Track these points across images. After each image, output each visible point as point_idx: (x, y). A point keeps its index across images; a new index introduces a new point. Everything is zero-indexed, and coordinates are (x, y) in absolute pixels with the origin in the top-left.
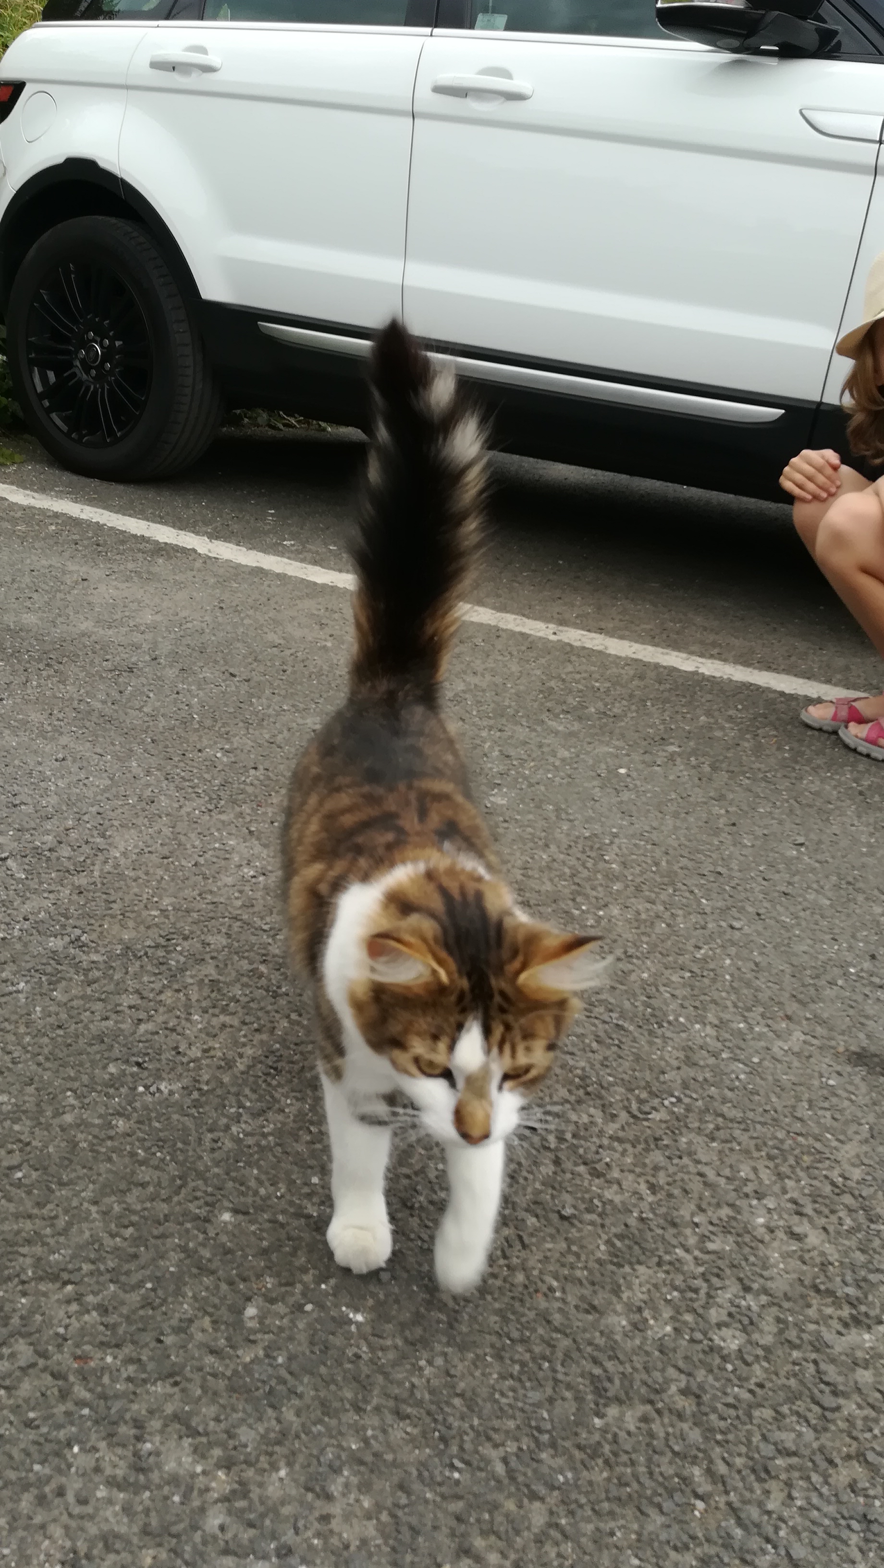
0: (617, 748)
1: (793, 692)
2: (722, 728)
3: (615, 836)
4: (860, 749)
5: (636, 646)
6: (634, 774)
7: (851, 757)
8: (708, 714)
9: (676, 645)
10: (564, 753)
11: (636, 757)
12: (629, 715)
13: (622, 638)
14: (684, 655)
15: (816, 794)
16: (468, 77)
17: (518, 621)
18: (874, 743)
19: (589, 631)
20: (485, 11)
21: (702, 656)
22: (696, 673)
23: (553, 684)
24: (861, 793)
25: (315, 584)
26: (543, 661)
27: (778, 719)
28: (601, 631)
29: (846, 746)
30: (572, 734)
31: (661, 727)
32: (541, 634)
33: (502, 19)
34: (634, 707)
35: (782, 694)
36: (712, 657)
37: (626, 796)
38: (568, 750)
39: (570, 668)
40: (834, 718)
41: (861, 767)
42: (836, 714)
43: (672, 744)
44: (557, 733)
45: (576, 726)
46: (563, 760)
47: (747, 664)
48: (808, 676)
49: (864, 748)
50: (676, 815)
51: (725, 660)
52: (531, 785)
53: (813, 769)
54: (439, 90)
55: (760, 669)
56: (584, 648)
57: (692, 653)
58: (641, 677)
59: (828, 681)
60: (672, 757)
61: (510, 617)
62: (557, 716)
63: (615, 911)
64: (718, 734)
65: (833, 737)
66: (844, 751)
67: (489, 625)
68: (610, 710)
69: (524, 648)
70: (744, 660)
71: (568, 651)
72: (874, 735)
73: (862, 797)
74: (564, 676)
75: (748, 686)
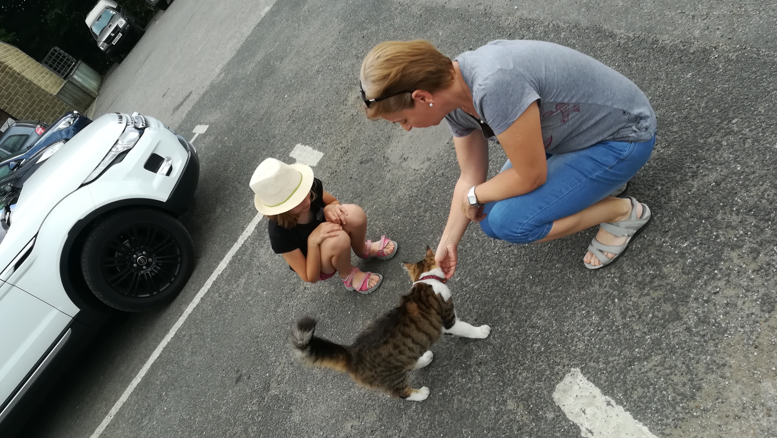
0: (158, 408)
6: (167, 406)
11: (163, 404)
12: (149, 402)
13: (120, 396)
14: (135, 379)
17: (101, 427)
19: (114, 405)
21: (137, 374)
22: (142, 378)
23: (130, 421)
26: (120, 423)
27: (165, 362)
28: (115, 402)
30: (150, 419)
31: (156, 394)
32: (109, 421)
34: (147, 400)
35: (158, 357)
36: (138, 371)
37: (172, 410)
38: (154, 421)
39: (127, 415)
43: (162, 393)
44: (148, 423)
45: (148, 417)
46: (157, 423)
48: (155, 347)
50: (181, 399)
51: (141, 368)
52: (161, 433)
55: (148, 359)
56: (120, 409)
58: (138, 394)
68: (146, 407)
69: (113, 427)
70: (144, 362)
71: (119, 414)
74: (129, 417)
75: (152, 366)
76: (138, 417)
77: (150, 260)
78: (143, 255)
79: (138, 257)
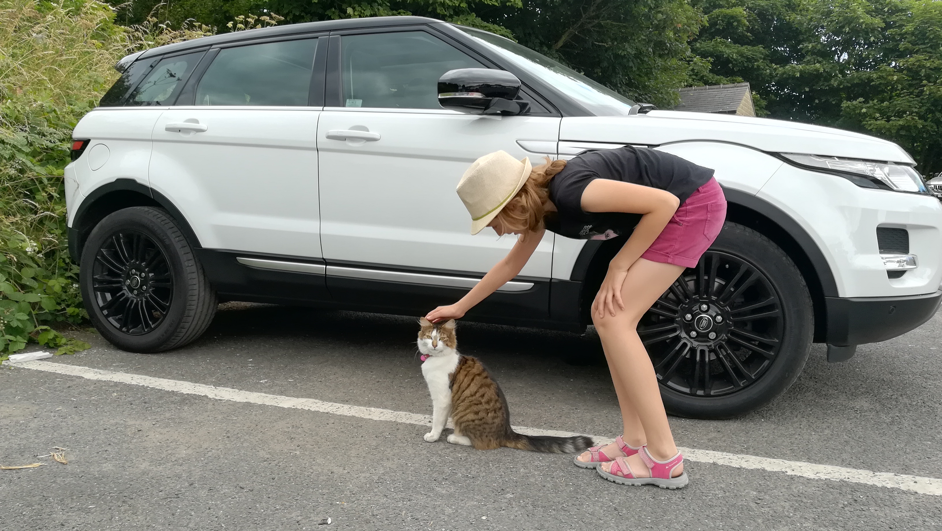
0: (478, 501)
2: (533, 476)
4: (609, 479)
6: (491, 519)
10: (449, 510)
11: (490, 506)
12: (481, 475)
15: (592, 514)
16: (345, 131)
17: (408, 416)
18: (615, 474)
20: (350, 98)
23: (434, 459)
24: (616, 509)
25: (283, 409)
27: (563, 463)
29: (602, 478)
30: (451, 495)
31: (500, 481)
32: (422, 423)
33: (360, 102)
34: (483, 469)
38: (451, 508)
40: (592, 460)
41: (612, 490)
42: (592, 458)
43: (508, 492)
44: (442, 496)
45: (453, 489)
46: (449, 516)
49: (611, 478)
53: (587, 496)
54: (329, 137)
60: (510, 502)
61: (402, 413)
62: (440, 483)
64: (532, 480)
67: (391, 421)
68: (470, 473)
69: (414, 435)
72: (615, 470)
73: (616, 512)
74: (440, 452)
76: (446, 470)
77: (712, 335)
78: (714, 318)
79: (706, 312)
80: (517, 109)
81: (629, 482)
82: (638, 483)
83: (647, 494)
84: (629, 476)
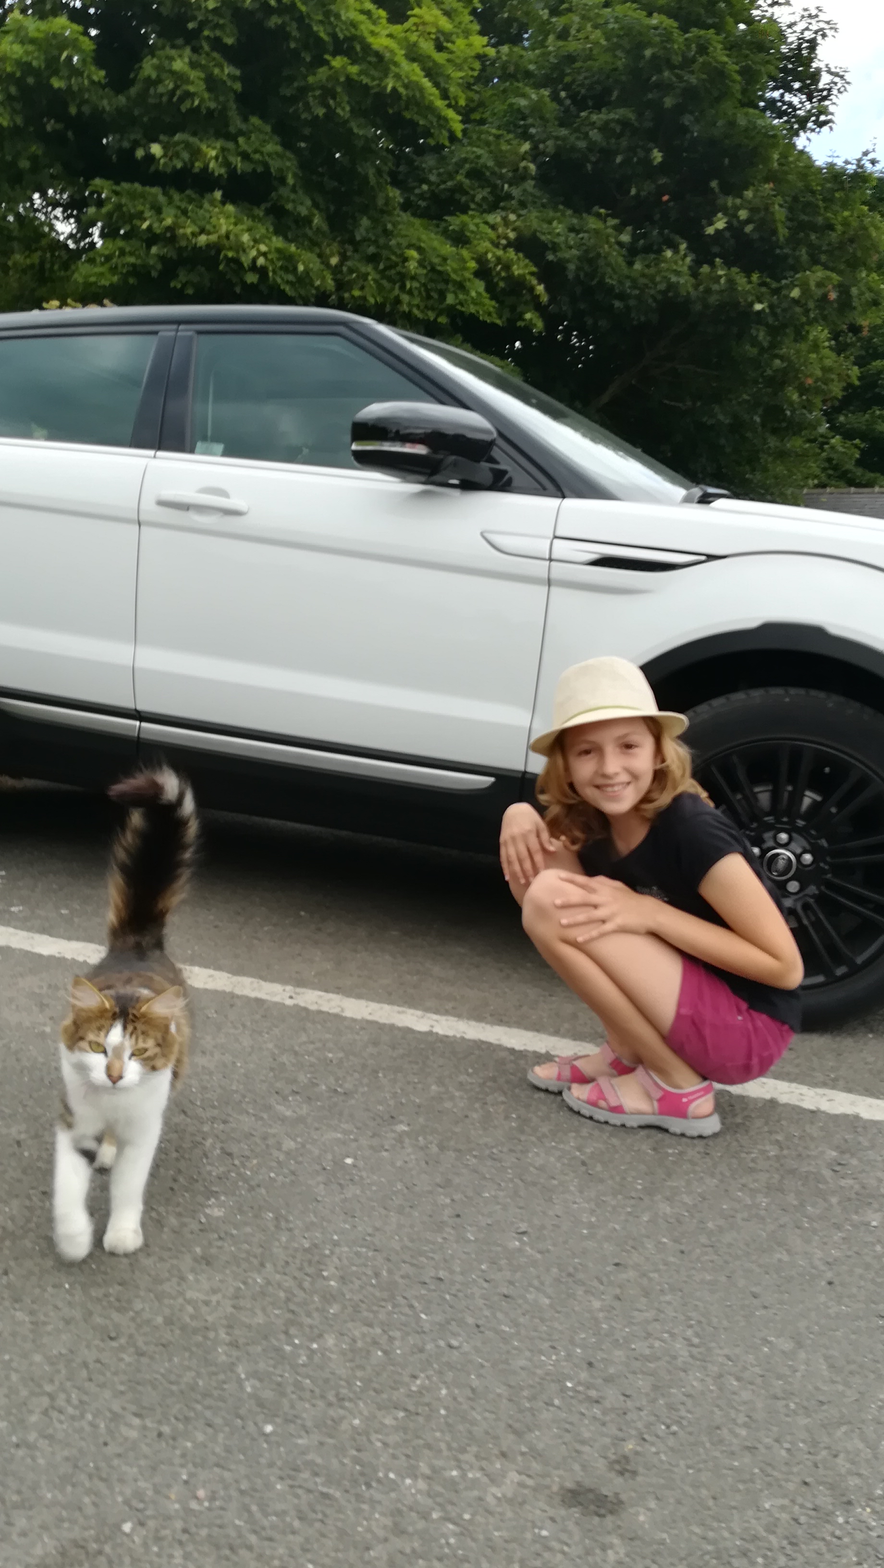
0: (345, 1132)
1: (522, 1048)
2: (452, 1098)
3: (336, 1244)
4: (583, 1111)
5: (374, 1006)
6: (361, 1164)
7: (576, 1121)
8: (440, 1082)
9: (411, 1001)
10: (289, 1144)
11: (364, 1142)
12: (361, 1090)
13: (359, 997)
14: (419, 1013)
15: (541, 1169)
16: (188, 495)
17: (255, 985)
18: (595, 1104)
19: (326, 991)
20: (204, 439)
21: (437, 1012)
22: (430, 1033)
23: (284, 1059)
24: (584, 1163)
26: (276, 1031)
27: (507, 1082)
28: (338, 990)
29: (571, 1109)
30: (301, 1120)
31: (392, 1102)
32: (277, 999)
33: (220, 447)
34: (365, 1081)
35: (512, 1051)
36: (446, 1013)
37: (352, 1191)
38: (295, 1140)
39: (304, 1038)
40: (559, 1078)
41: (584, 1132)
42: (559, 1074)
43: (401, 1122)
44: (283, 1120)
45: (305, 1110)
46: (288, 1154)
47: (479, 1018)
48: (537, 1027)
49: (586, 1110)
50: (400, 1211)
51: (459, 1016)
52: (251, 1189)
53: (539, 1139)
54: (162, 503)
55: (492, 1023)
56: (320, 1012)
57: (427, 1010)
58: (375, 1044)
59: (556, 1033)
60: (400, 1138)
61: (246, 981)
62: (285, 1098)
63: (330, 1341)
64: (448, 1105)
65: (559, 1098)
66: (568, 1114)
67: (224, 992)
68: (341, 1086)
69: (258, 1017)
70: (477, 1015)
71: (304, 1017)
72: (594, 1097)
73: (583, 1169)
74: (297, 1048)
75: (480, 1045)
76: (300, 1078)
77: (793, 886)
78: (798, 857)
79: (785, 846)
80: (488, 478)
81: (615, 1119)
82: (633, 1121)
83: (645, 1145)
84: (618, 1109)
